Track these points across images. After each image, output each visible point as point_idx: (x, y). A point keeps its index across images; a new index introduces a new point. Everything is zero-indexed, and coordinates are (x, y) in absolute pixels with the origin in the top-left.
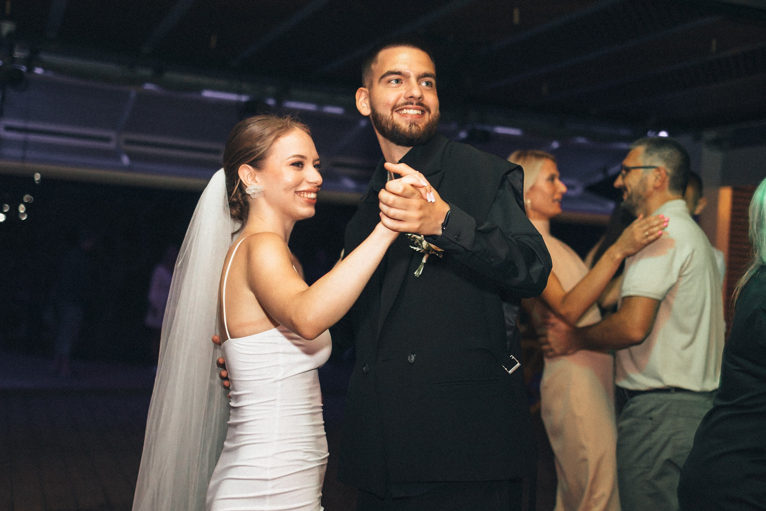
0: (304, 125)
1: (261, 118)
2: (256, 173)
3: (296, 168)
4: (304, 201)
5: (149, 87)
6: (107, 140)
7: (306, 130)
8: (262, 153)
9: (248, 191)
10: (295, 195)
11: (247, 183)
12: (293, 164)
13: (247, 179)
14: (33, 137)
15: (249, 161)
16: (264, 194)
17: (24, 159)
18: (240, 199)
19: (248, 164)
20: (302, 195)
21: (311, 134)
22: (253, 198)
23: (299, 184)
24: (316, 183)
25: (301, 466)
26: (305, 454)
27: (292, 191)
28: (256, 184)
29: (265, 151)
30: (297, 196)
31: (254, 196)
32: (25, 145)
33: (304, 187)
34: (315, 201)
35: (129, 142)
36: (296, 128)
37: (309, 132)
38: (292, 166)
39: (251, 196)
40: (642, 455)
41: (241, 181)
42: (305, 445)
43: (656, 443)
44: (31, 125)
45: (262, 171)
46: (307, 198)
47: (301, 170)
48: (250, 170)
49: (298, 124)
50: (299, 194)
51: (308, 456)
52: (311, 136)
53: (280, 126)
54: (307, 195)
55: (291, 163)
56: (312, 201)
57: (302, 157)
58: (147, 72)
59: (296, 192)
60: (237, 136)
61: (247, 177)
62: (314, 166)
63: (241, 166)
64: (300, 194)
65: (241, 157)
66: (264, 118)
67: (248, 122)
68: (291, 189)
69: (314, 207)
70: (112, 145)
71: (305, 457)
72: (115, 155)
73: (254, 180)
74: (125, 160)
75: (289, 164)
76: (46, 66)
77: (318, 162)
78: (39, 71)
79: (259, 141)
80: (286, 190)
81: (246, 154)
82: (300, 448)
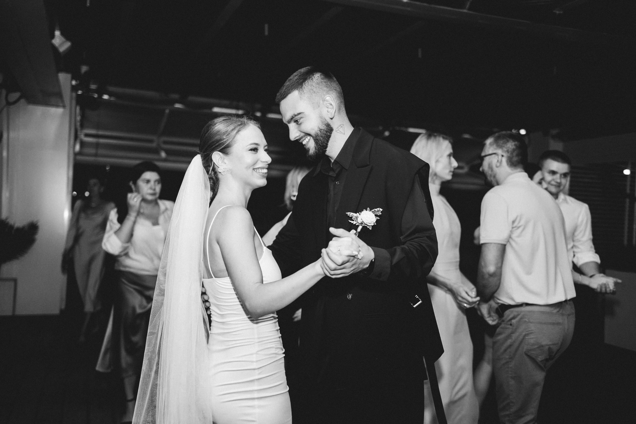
0: (256, 122)
1: (225, 119)
2: (225, 157)
3: (253, 152)
4: (260, 175)
5: (178, 106)
6: (151, 141)
7: (258, 125)
8: (228, 143)
9: (220, 170)
10: (253, 171)
11: (218, 164)
12: (251, 150)
13: (219, 162)
14: (102, 141)
15: (219, 149)
16: (231, 172)
17: (96, 155)
18: (213, 176)
19: (219, 151)
20: (258, 171)
21: (260, 128)
22: (223, 174)
23: (255, 164)
24: (267, 162)
25: (275, 357)
26: (277, 349)
27: (251, 169)
28: (225, 165)
29: (230, 142)
30: (254, 172)
31: (224, 173)
32: (97, 145)
33: (259, 165)
34: (266, 175)
35: (165, 143)
36: (251, 124)
37: (259, 126)
38: (250, 151)
39: (222, 173)
40: (505, 350)
41: (214, 163)
42: (276, 344)
43: (514, 342)
44: (101, 133)
45: (229, 155)
46: (262, 173)
47: (256, 153)
48: (220, 155)
49: (252, 122)
50: (255, 170)
51: (278, 351)
52: (260, 129)
53: (240, 123)
54: (262, 170)
55: (250, 149)
56: (265, 174)
57: (257, 144)
58: (176, 96)
59: (254, 169)
60: (209, 132)
61: (219, 160)
62: (265, 150)
63: (214, 153)
64: (257, 170)
65: (214, 146)
66: (227, 118)
67: (215, 122)
68: (250, 167)
69: (266, 179)
70: (154, 145)
71: (276, 352)
72: (156, 151)
73: (223, 162)
74: (163, 154)
75: (248, 150)
76: (110, 95)
77: (266, 148)
78: (106, 97)
79: (226, 135)
80: (247, 168)
81: (217, 144)
82: (271, 346)
